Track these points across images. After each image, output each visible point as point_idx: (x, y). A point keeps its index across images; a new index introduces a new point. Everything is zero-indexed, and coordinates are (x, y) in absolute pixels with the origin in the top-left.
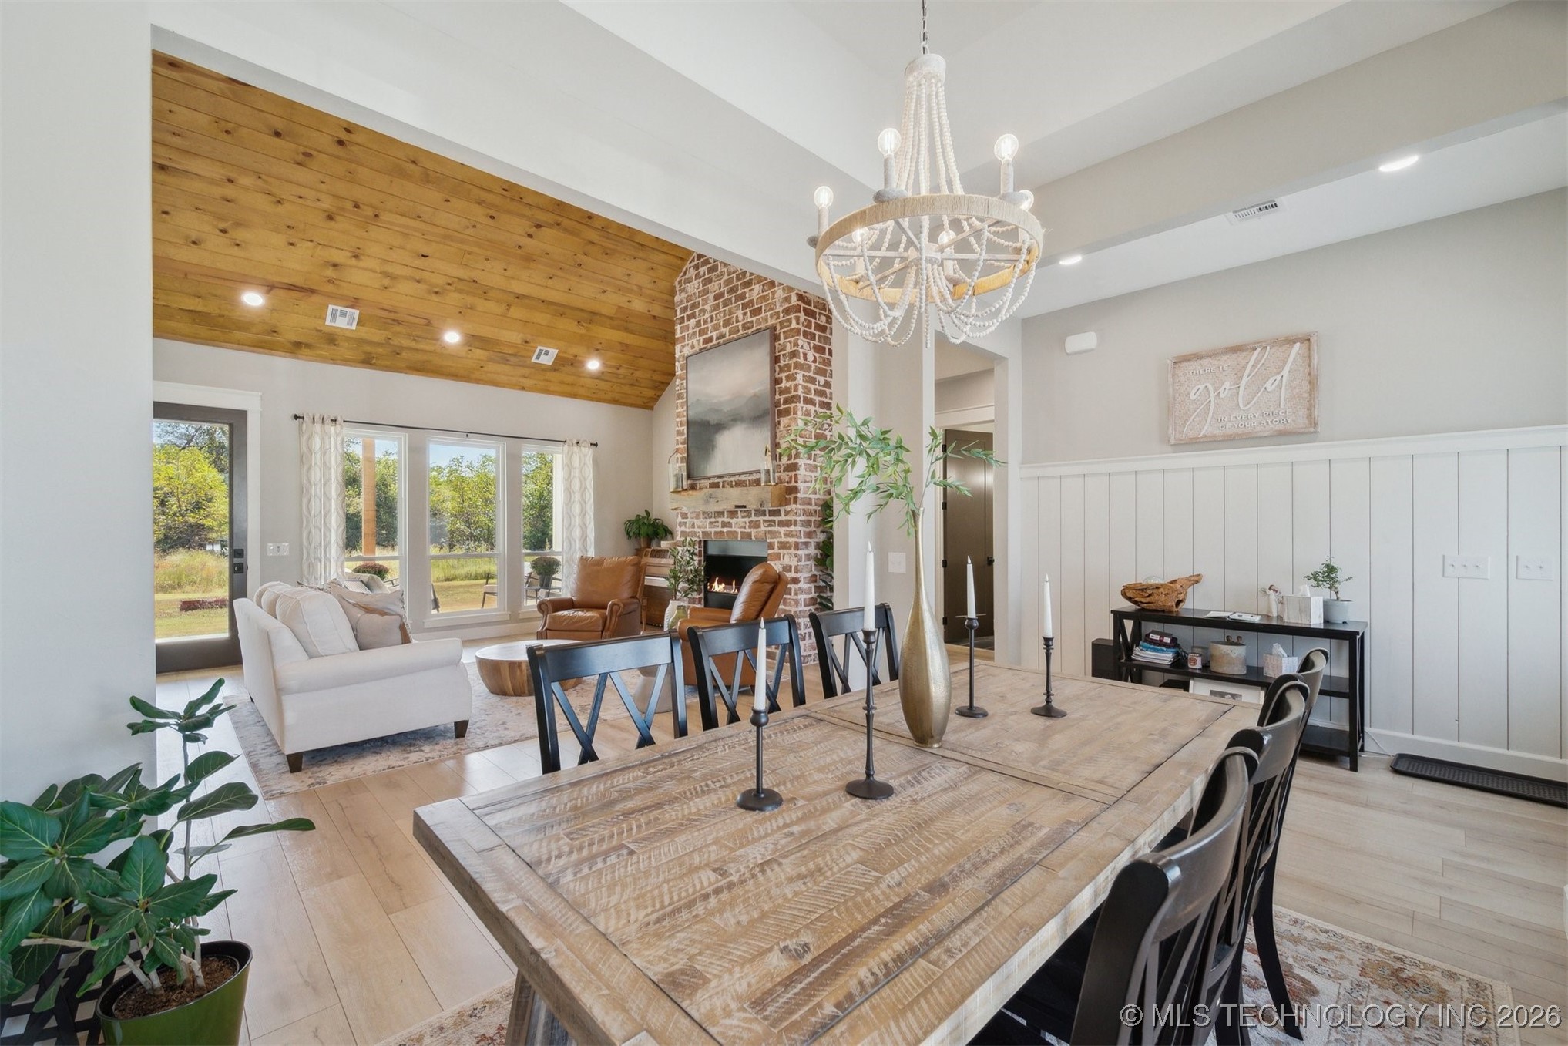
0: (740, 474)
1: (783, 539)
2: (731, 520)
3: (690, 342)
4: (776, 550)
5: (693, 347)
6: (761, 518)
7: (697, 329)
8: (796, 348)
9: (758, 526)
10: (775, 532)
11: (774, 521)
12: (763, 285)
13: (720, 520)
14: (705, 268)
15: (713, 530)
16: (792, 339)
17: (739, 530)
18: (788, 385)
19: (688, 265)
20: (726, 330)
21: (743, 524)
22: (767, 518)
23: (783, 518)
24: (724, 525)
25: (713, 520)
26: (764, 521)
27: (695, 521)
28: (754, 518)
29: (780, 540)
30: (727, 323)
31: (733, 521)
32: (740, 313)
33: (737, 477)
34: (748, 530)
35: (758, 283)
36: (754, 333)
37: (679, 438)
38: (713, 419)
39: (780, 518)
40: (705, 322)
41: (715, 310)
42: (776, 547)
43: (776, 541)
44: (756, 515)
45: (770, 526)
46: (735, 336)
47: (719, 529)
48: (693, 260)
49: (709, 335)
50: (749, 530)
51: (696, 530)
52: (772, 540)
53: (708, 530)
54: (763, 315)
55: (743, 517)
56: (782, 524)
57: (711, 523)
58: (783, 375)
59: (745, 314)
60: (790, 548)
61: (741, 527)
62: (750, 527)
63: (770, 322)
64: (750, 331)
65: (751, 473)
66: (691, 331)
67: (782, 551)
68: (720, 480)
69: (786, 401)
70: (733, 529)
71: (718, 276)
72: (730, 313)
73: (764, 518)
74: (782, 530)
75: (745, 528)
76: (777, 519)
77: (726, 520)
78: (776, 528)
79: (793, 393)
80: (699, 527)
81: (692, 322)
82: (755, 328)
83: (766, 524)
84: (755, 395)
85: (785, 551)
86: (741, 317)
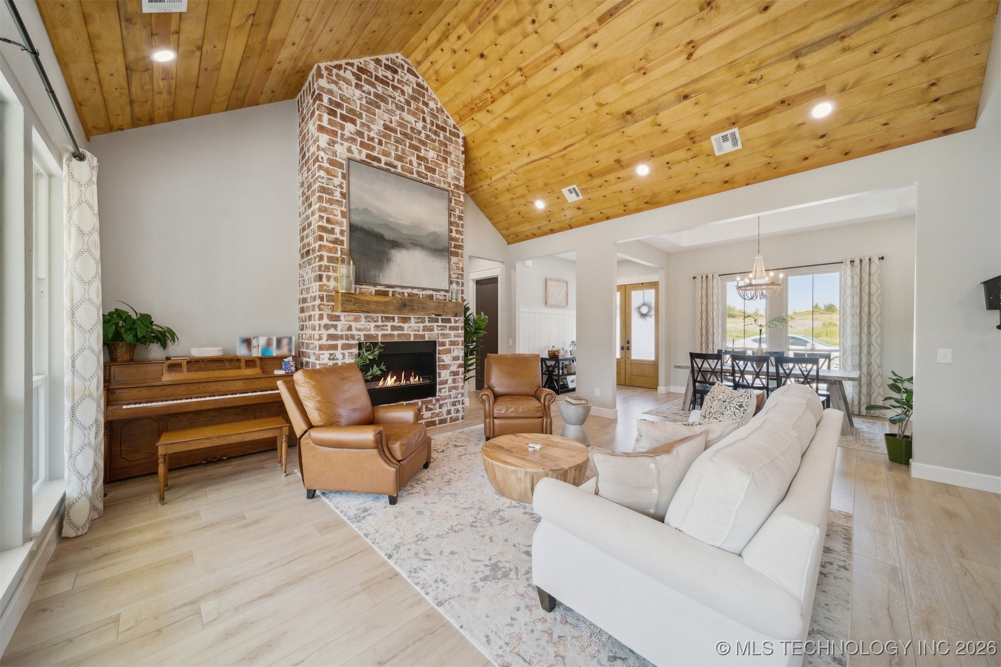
0: (413, 288)
1: (453, 339)
2: (402, 325)
3: (346, 144)
4: (447, 347)
5: (349, 150)
6: (435, 324)
7: (359, 139)
8: (462, 215)
9: (432, 330)
10: (447, 334)
11: (446, 327)
12: (438, 155)
13: (389, 324)
14: (372, 90)
15: (380, 333)
16: (461, 208)
17: (412, 333)
18: (458, 236)
19: (343, 62)
20: (399, 164)
21: (417, 328)
22: (440, 324)
23: (453, 324)
24: (394, 328)
25: (380, 323)
26: (437, 326)
27: (354, 325)
28: (427, 324)
29: (450, 339)
30: (399, 158)
31: (406, 326)
32: (414, 159)
33: (409, 291)
34: (421, 333)
35: (433, 150)
36: (427, 184)
37: (325, 235)
38: (389, 235)
39: (450, 325)
40: (371, 139)
41: (384, 136)
42: (447, 344)
43: (447, 340)
44: (429, 321)
45: (442, 330)
46: (409, 175)
47: (389, 332)
48: (352, 65)
49: (375, 154)
50: (423, 333)
51: (354, 332)
52: (443, 340)
53: (373, 332)
54: (437, 176)
55: (416, 323)
56: (451, 328)
57: (376, 326)
58: (454, 229)
59: (420, 164)
60: (458, 345)
61: (415, 331)
62: (423, 330)
63: (442, 185)
64: (425, 181)
65: (424, 289)
66: (347, 133)
67: (452, 347)
68: (391, 290)
69: (455, 246)
70: (405, 332)
71: (388, 110)
72: (403, 151)
73: (437, 324)
74: (452, 333)
75: (419, 331)
76: (448, 325)
77: (396, 324)
78: (447, 332)
79: (460, 243)
80: (359, 330)
81: (349, 126)
82: (429, 181)
83: (439, 328)
84: (435, 233)
85: (455, 347)
86: (415, 164)
